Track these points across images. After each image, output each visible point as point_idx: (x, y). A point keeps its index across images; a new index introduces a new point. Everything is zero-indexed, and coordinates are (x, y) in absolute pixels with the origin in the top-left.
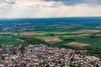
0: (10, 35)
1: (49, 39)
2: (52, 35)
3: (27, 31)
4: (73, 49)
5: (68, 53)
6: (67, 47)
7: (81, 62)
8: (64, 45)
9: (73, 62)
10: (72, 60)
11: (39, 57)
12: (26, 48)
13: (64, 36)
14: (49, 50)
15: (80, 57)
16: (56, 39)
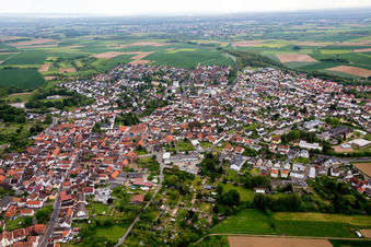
0: (213, 45)
1: (287, 57)
2: (297, 48)
3: (247, 38)
4: (338, 82)
5: (327, 90)
6: (325, 77)
7: (354, 115)
8: (320, 71)
9: (335, 114)
10: (333, 108)
11: (262, 94)
12: (239, 73)
13: (323, 52)
14: (285, 81)
15: (353, 102)
16: (303, 58)
